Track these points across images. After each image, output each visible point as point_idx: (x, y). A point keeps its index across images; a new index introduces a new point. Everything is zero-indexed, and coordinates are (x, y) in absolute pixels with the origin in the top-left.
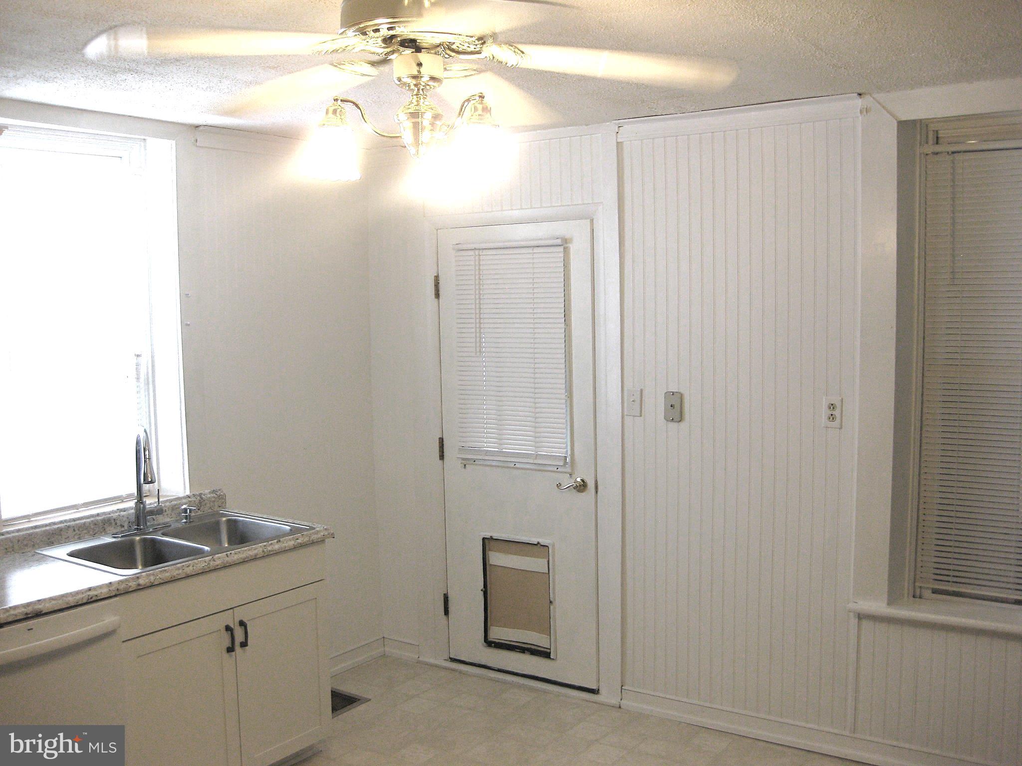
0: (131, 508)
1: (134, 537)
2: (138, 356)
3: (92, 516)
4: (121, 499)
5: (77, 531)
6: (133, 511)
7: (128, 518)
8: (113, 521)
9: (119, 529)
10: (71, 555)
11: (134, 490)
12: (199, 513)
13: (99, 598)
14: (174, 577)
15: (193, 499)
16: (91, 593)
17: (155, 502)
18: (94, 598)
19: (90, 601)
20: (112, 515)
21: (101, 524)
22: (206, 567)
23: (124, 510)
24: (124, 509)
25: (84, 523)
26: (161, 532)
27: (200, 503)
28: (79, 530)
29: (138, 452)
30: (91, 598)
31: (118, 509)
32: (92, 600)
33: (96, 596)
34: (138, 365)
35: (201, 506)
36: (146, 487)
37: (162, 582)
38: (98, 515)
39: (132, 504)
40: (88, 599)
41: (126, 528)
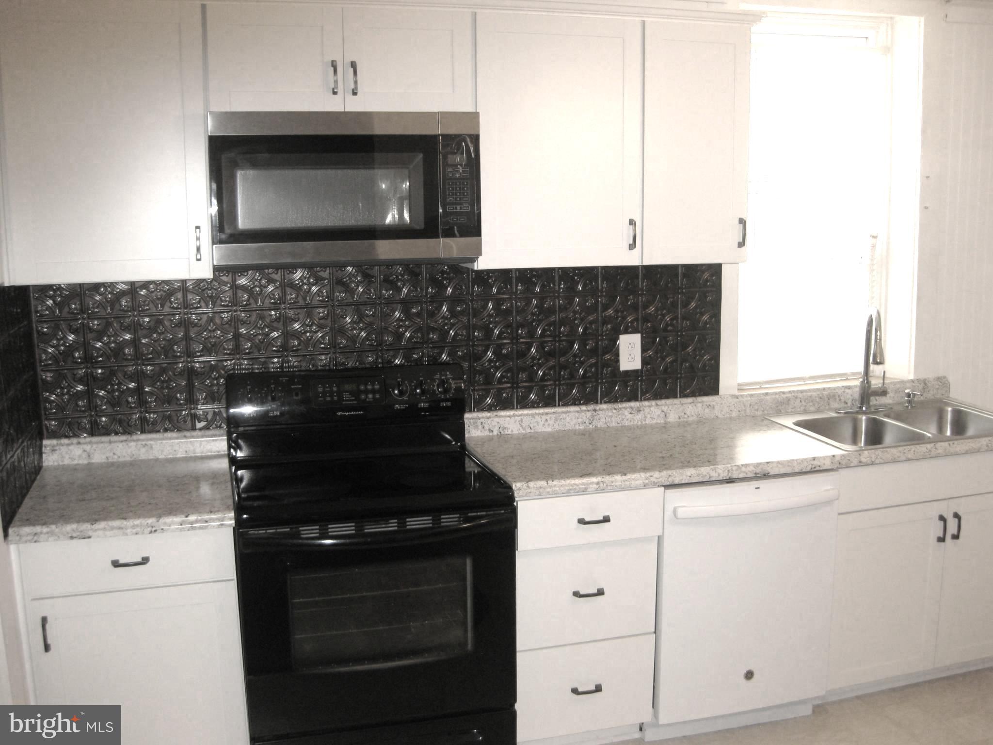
0: (856, 386)
1: (857, 415)
2: (875, 237)
3: (818, 390)
4: (845, 376)
5: (803, 403)
6: (857, 389)
7: (851, 395)
8: (837, 397)
9: (843, 405)
10: (798, 424)
11: (861, 369)
12: (922, 398)
13: (821, 469)
14: (895, 459)
15: (916, 384)
16: (816, 463)
17: (880, 383)
18: (818, 468)
19: (813, 470)
20: (837, 391)
21: (826, 399)
22: (927, 454)
23: (849, 388)
24: (849, 386)
25: (811, 396)
26: (883, 413)
27: (924, 389)
28: (805, 401)
29: (869, 332)
30: (815, 468)
31: (843, 386)
32: (815, 469)
33: (819, 466)
34: (874, 246)
35: (924, 392)
36: (872, 367)
37: (882, 461)
38: (824, 389)
39: (857, 383)
40: (812, 468)
41: (849, 404)
